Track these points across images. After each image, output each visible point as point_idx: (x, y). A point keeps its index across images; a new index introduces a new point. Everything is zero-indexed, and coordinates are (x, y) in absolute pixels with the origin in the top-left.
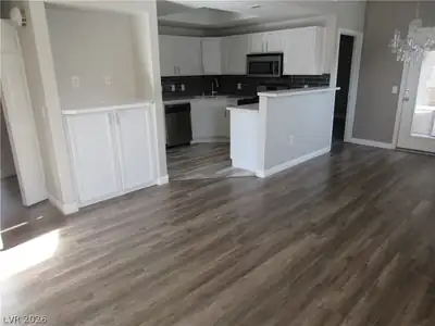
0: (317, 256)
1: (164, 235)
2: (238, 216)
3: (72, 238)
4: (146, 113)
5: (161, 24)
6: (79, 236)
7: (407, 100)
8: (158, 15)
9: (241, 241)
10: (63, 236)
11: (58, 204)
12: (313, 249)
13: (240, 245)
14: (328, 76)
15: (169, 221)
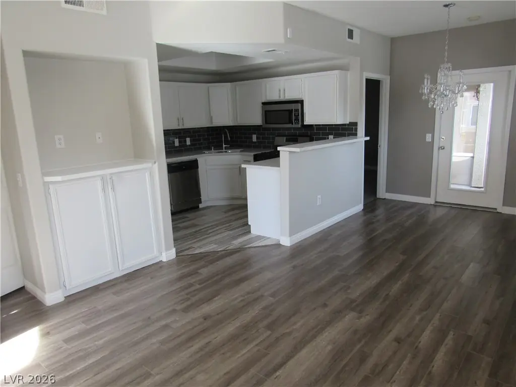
0: (359, 340)
1: (174, 326)
2: (262, 296)
3: (57, 337)
4: (147, 175)
5: (162, 70)
6: (67, 334)
7: (443, 148)
8: (159, 60)
9: (270, 327)
10: (46, 334)
11: (38, 293)
12: (355, 332)
13: (269, 332)
14: (355, 124)
15: (179, 307)
